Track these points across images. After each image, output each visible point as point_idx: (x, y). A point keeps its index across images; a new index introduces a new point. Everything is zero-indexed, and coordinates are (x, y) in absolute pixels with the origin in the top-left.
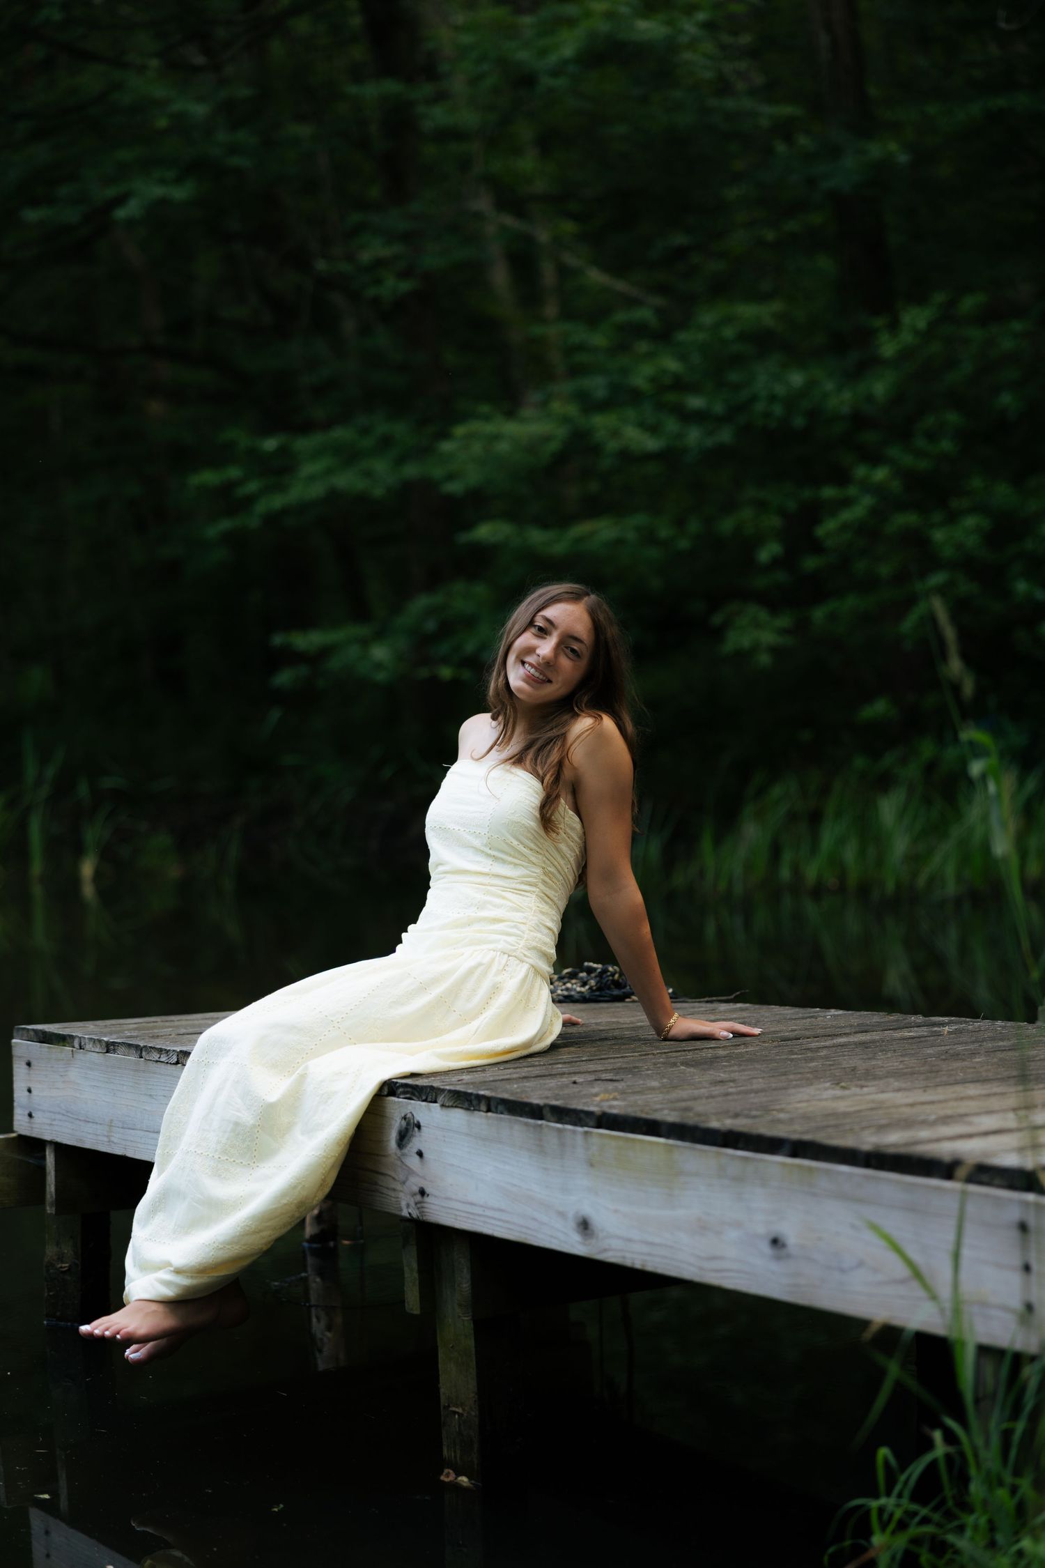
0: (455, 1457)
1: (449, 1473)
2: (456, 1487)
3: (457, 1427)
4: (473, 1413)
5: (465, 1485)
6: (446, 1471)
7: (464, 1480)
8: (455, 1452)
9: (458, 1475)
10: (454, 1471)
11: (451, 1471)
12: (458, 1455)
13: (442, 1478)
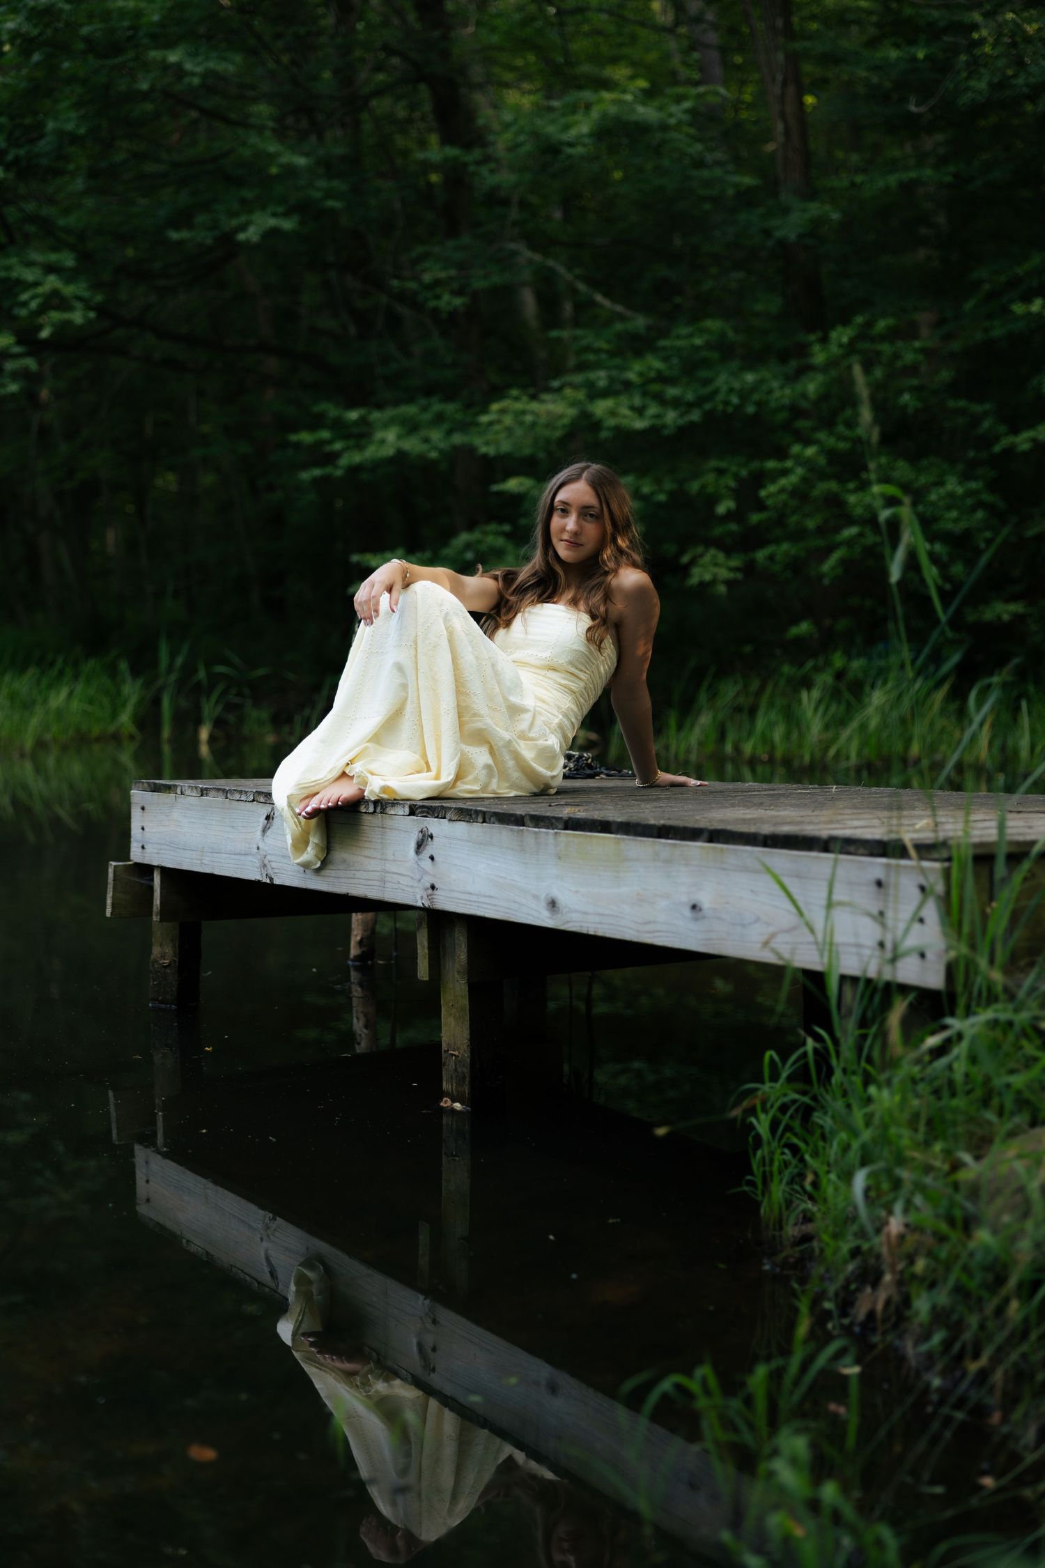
0: (452, 1088)
1: (447, 1101)
2: (453, 1111)
3: (454, 1066)
4: (466, 1055)
5: (458, 1109)
6: (445, 1099)
7: (457, 1106)
8: (452, 1084)
9: (453, 1101)
10: (451, 1099)
11: (449, 1100)
12: (454, 1088)
13: (442, 1104)
